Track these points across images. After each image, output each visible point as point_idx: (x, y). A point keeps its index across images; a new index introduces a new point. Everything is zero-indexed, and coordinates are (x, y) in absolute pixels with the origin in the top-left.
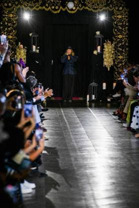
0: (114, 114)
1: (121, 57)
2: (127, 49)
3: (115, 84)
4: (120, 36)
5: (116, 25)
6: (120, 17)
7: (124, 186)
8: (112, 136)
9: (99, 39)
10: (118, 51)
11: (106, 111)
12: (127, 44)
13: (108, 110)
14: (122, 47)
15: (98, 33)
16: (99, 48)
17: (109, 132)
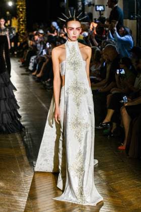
0: (19, 61)
1: (22, 27)
2: (26, 23)
3: (19, 44)
4: (21, 15)
5: (19, 8)
6: (20, 3)
7: (26, 104)
8: (18, 74)
9: (9, 17)
10: (21, 24)
11: (14, 60)
12: (25, 20)
13: (16, 59)
14: (22, 21)
15: (8, 13)
16: (9, 22)
17: (16, 72)
